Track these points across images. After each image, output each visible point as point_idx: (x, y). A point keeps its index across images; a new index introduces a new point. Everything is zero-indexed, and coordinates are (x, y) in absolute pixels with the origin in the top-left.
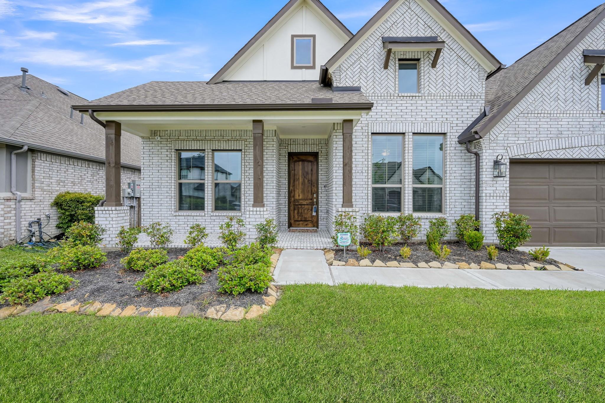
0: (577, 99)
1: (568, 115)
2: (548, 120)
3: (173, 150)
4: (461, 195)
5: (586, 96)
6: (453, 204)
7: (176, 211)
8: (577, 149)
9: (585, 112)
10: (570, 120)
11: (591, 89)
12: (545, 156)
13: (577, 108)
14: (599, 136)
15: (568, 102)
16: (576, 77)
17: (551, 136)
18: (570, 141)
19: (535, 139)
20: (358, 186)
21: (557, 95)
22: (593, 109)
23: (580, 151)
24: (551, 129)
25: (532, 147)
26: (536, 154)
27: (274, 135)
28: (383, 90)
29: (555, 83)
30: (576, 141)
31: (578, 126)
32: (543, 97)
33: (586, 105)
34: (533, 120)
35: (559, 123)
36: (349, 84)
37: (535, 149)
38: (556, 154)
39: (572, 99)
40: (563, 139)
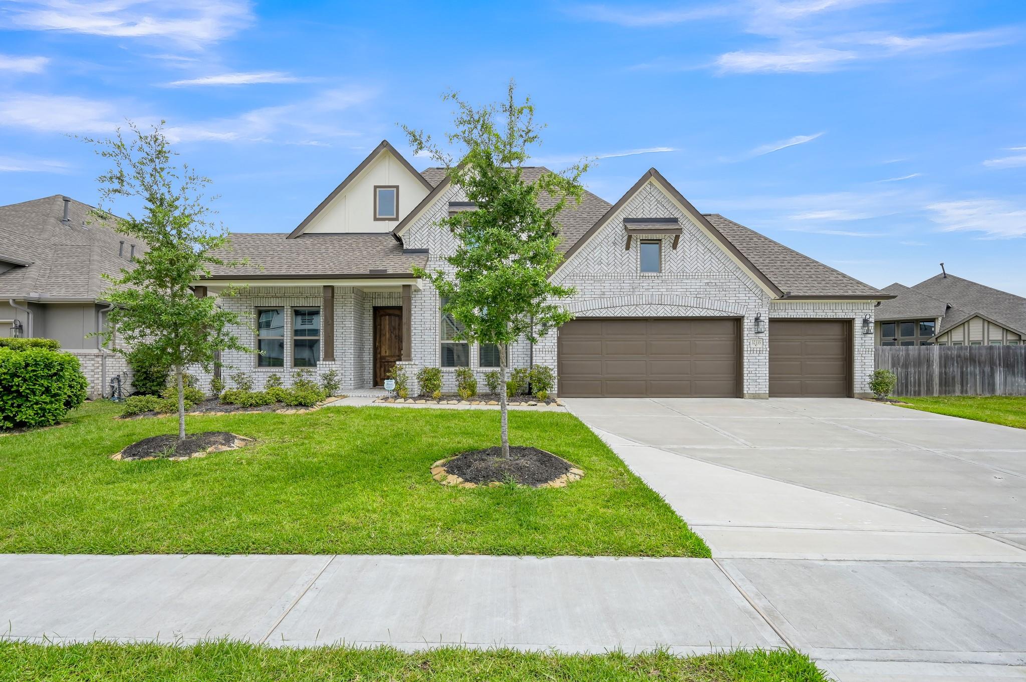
0: (618, 263)
1: (610, 278)
2: (592, 282)
3: (252, 307)
4: (523, 350)
5: (626, 260)
6: (516, 358)
7: (256, 368)
8: (618, 308)
9: (625, 275)
10: (612, 282)
11: (631, 254)
12: (590, 314)
13: (618, 270)
14: (638, 296)
15: (610, 266)
16: (618, 243)
17: (594, 296)
18: (611, 301)
19: (580, 299)
20: (427, 342)
21: (600, 259)
22: (633, 272)
23: (621, 310)
24: (594, 290)
25: (577, 306)
26: (581, 313)
27: (352, 292)
28: (450, 251)
29: (598, 249)
30: (617, 300)
31: (619, 287)
32: (588, 261)
33: (626, 268)
34: (578, 282)
35: (602, 285)
36: (418, 246)
37: (580, 308)
38: (599, 313)
39: (614, 263)
40: (605, 299)
